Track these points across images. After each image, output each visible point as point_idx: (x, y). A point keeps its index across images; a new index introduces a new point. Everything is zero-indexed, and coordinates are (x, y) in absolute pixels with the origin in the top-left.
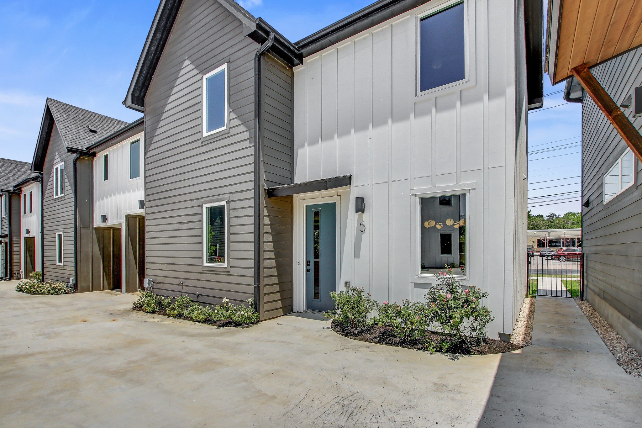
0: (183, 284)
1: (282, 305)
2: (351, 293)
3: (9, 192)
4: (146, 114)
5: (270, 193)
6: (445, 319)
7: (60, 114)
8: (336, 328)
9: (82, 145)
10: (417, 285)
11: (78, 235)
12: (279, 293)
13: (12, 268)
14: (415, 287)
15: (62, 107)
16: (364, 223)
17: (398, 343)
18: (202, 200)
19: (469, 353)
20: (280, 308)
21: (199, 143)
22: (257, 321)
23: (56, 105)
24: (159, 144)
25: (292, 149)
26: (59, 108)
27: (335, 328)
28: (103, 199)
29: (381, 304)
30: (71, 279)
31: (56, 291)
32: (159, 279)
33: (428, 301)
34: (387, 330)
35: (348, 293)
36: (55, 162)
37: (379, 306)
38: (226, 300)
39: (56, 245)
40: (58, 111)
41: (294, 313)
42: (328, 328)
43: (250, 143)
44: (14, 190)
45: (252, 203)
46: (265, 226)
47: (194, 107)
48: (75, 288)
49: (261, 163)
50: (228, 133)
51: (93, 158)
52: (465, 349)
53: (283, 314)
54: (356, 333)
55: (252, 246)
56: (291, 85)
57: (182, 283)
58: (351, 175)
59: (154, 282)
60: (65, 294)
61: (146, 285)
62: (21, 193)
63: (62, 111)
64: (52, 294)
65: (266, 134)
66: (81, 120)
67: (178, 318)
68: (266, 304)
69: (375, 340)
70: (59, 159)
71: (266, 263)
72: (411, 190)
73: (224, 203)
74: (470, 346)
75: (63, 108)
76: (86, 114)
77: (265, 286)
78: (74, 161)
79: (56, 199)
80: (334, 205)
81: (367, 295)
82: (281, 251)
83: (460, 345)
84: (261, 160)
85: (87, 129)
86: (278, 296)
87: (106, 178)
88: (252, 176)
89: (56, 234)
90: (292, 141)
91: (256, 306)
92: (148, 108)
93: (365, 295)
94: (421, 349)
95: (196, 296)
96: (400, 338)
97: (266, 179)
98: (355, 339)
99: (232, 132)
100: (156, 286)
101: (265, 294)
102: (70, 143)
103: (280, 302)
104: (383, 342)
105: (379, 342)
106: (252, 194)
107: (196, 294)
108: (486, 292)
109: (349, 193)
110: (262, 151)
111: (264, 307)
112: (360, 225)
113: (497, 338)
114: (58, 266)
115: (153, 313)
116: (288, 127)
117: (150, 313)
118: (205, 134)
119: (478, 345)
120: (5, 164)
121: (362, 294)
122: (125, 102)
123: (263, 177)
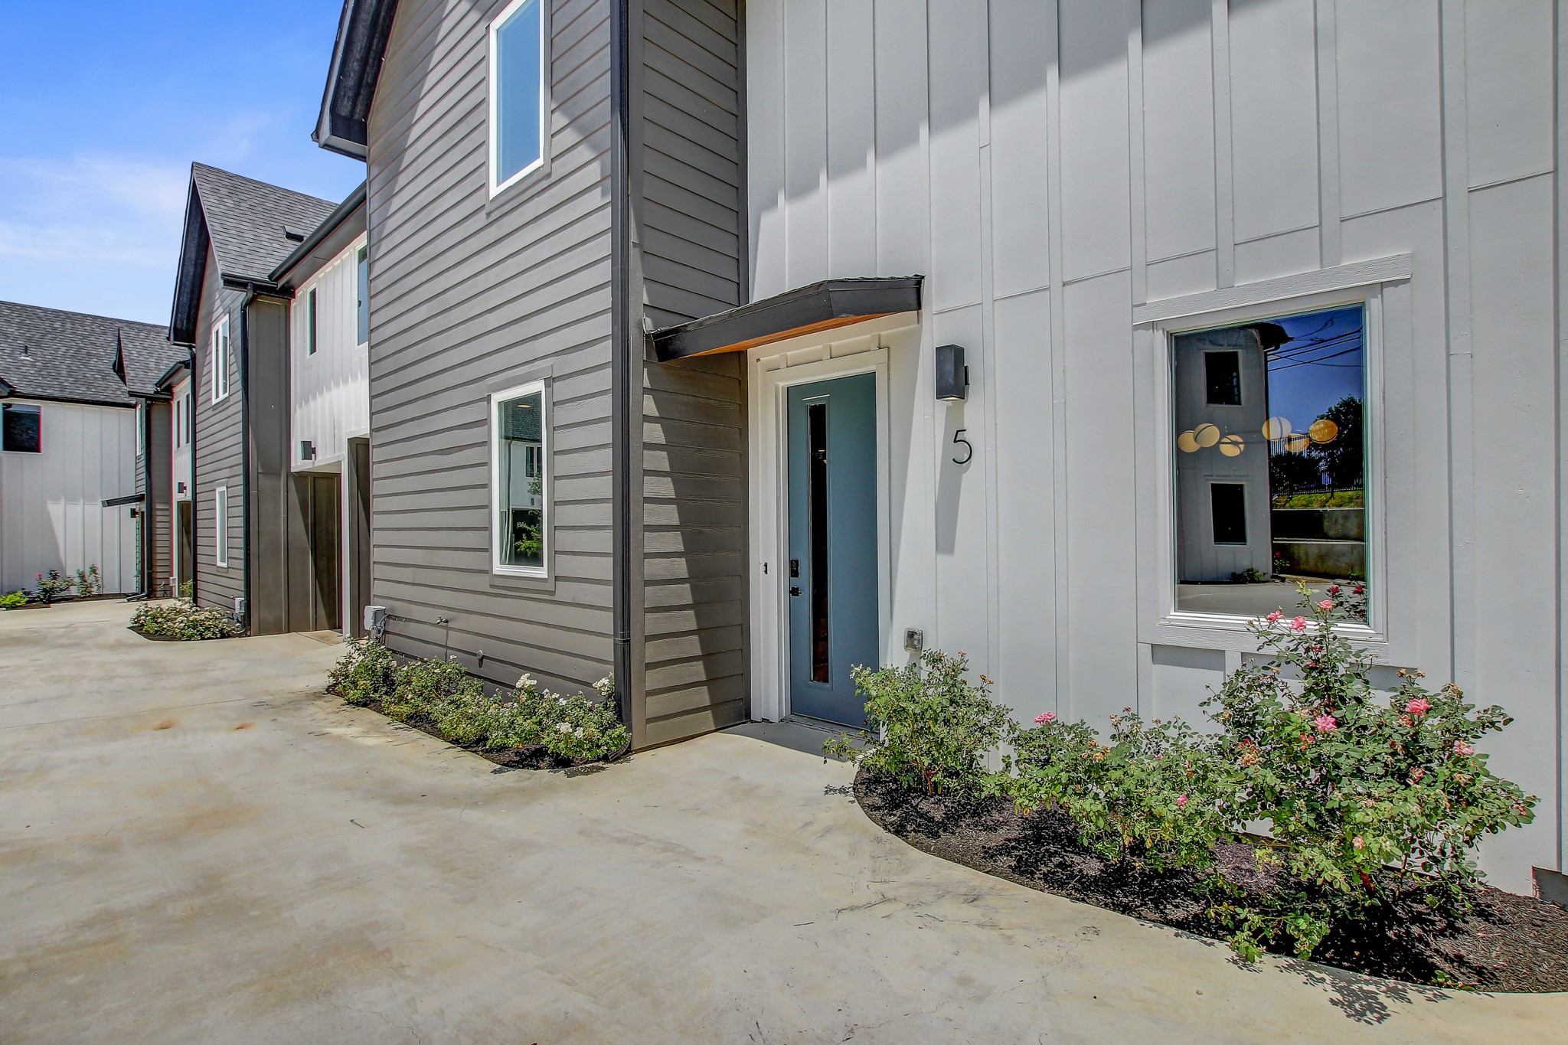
0: (450, 625)
1: (711, 699)
2: (925, 671)
3: (147, 397)
4: (369, 164)
5: (664, 347)
6: (1309, 818)
7: (219, 199)
8: (871, 790)
9: (260, 270)
10: (1162, 653)
11: (251, 492)
12: (701, 662)
13: (152, 572)
14: (1154, 661)
15: (227, 182)
16: (966, 436)
17: (1096, 879)
18: (490, 381)
19: (1421, 971)
20: (705, 709)
21: (481, 220)
22: (623, 753)
23: (212, 178)
24: (397, 237)
25: (741, 215)
26: (218, 184)
27: (866, 794)
28: (307, 402)
29: (1028, 724)
30: (238, 600)
31: (198, 631)
32: (400, 609)
33: (1221, 730)
34: (1053, 815)
35: (915, 670)
36: (215, 316)
37: (1017, 733)
38: (529, 682)
39: (215, 518)
40: (215, 191)
41: (752, 722)
42: (843, 791)
43: (603, 194)
44: (156, 392)
45: (605, 379)
46: (647, 449)
47: (470, 118)
48: (247, 625)
49: (634, 254)
50: (549, 175)
51: (290, 300)
52: (1397, 945)
53: (716, 726)
54: (938, 816)
55: (605, 514)
56: (736, 21)
57: (447, 622)
58: (923, 277)
59: (389, 617)
60: (221, 638)
61: (368, 623)
62: (172, 400)
63: (224, 191)
64: (190, 638)
65: (650, 162)
66: (269, 212)
67: (415, 727)
68: (653, 698)
69: (1006, 862)
70: (221, 310)
71: (654, 568)
72: (1135, 309)
73: (538, 386)
74: (1416, 930)
75: (228, 184)
76: (284, 197)
77: (648, 638)
78: (242, 310)
79: (217, 406)
80: (869, 380)
81: (979, 683)
82: (707, 530)
83: (1369, 926)
84: (631, 244)
85: (282, 232)
86: (698, 671)
87: (313, 350)
88: (604, 299)
89: (215, 490)
90: (740, 190)
91: (620, 704)
92: (375, 147)
93: (971, 679)
94: (1195, 926)
95: (476, 660)
96: (1101, 857)
97: (650, 300)
98: (927, 850)
99: (560, 169)
100: (393, 626)
101: (650, 666)
102: (233, 265)
103: (705, 688)
104: (1032, 873)
105: (1022, 873)
106: (604, 352)
107: (475, 655)
108: (1500, 708)
109: (913, 340)
110: (635, 217)
111: (644, 707)
112: (955, 441)
113: (1526, 888)
114: (219, 569)
115: (365, 705)
116: (728, 149)
117: (357, 704)
118: (494, 190)
119: (1451, 925)
120: (143, 335)
121: (960, 678)
122: (316, 135)
123: (641, 295)
